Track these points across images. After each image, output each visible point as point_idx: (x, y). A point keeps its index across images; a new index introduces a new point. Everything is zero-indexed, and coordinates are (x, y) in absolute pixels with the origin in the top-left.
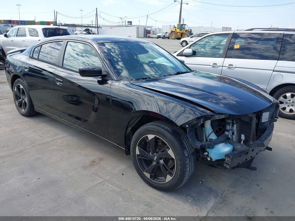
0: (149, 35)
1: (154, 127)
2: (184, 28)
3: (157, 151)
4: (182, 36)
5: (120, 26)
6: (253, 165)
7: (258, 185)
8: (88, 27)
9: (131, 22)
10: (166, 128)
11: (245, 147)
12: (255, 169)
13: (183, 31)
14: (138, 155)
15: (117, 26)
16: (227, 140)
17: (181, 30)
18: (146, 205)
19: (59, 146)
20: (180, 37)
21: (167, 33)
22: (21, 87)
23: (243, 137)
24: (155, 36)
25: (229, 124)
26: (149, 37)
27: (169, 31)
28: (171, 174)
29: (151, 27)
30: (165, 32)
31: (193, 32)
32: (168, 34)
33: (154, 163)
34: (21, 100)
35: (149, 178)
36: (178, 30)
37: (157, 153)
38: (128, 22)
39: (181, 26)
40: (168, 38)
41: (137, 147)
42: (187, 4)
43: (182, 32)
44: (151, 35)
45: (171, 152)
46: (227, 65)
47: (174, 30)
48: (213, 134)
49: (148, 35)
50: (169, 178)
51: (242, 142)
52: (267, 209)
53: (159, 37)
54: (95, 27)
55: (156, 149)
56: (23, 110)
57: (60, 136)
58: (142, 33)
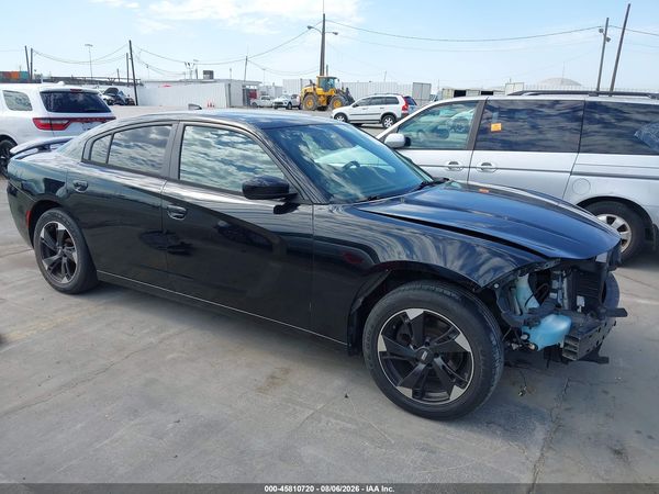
0: (255, 101)
1: (422, 292)
2: (332, 86)
3: (427, 340)
4: (328, 103)
5: (187, 82)
6: (602, 353)
7: (606, 393)
8: (110, 83)
9: (211, 73)
10: (449, 293)
11: (590, 321)
12: (605, 360)
13: (331, 92)
14: (383, 353)
15: (181, 81)
16: (557, 309)
17: (326, 90)
18: (423, 450)
19: (183, 352)
20: (325, 104)
21: (295, 96)
22: (61, 227)
23: (581, 301)
24: (268, 103)
25: (556, 278)
26: (255, 106)
27: (300, 93)
28: (461, 384)
29: (257, 83)
30: (290, 94)
31: (352, 94)
32: (298, 99)
33: (421, 366)
34: (56, 257)
35: (410, 396)
36: (320, 91)
37: (427, 344)
38: (205, 72)
39: (326, 82)
40: (299, 108)
41: (380, 337)
42: (336, 34)
43: (327, 94)
44: (259, 101)
45: (462, 341)
46: (479, 165)
47: (310, 89)
48: (533, 299)
49: (252, 101)
50: (457, 392)
51: (580, 310)
52: (638, 432)
53: (278, 106)
54: (128, 84)
55: (425, 337)
56: (65, 280)
57: (172, 331)
58: (238, 96)
